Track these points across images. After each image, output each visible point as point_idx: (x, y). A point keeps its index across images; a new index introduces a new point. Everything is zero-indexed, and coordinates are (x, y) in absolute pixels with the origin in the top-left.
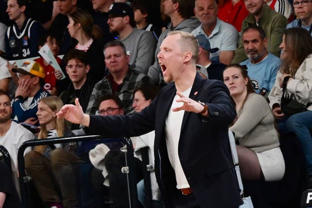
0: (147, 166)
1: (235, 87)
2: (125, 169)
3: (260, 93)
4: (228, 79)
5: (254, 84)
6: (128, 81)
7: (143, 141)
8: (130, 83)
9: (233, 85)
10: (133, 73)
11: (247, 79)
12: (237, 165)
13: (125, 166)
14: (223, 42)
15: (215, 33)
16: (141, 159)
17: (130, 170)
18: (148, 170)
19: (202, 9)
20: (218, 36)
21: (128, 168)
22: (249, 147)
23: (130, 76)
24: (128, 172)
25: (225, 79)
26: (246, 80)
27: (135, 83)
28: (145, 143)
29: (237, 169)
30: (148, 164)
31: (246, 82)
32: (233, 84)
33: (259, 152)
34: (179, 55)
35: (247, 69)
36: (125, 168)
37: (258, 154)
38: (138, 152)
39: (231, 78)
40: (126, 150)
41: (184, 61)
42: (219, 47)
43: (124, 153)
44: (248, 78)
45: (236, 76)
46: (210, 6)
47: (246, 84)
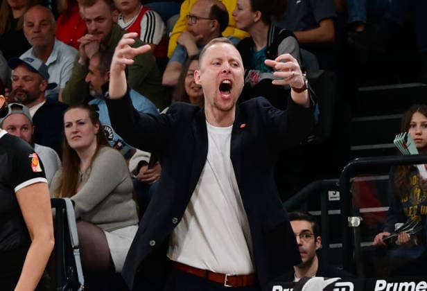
1: (80, 137)
3: (114, 146)
4: (70, 125)
5: (107, 132)
9: (77, 134)
11: (97, 125)
12: (76, 248)
14: (63, 76)
15: (52, 61)
19: (32, 25)
20: (56, 65)
22: (95, 224)
25: (66, 124)
26: (96, 127)
29: (77, 253)
31: (96, 130)
32: (76, 132)
33: (109, 231)
35: (98, 110)
37: (107, 233)
39: (74, 124)
42: (58, 82)
44: (100, 123)
45: (82, 121)
46: (43, 21)
47: (96, 132)
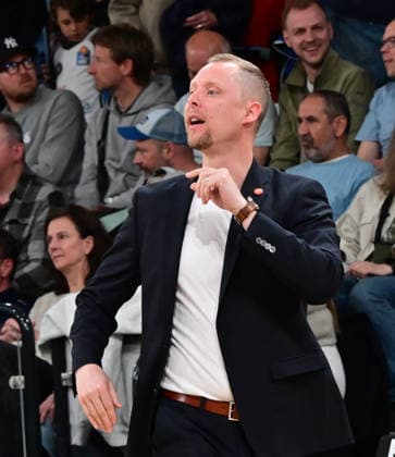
0: (63, 375)
2: (17, 381)
6: (20, 198)
7: (55, 324)
8: (24, 204)
10: (31, 181)
13: (17, 374)
16: (50, 362)
17: (26, 382)
18: (64, 383)
21: (22, 378)
23: (25, 186)
24: (22, 387)
27: (33, 203)
28: (58, 328)
30: (65, 371)
34: (237, 105)
36: (17, 377)
38: (43, 347)
40: (21, 343)
41: (244, 122)
43: (15, 347)
